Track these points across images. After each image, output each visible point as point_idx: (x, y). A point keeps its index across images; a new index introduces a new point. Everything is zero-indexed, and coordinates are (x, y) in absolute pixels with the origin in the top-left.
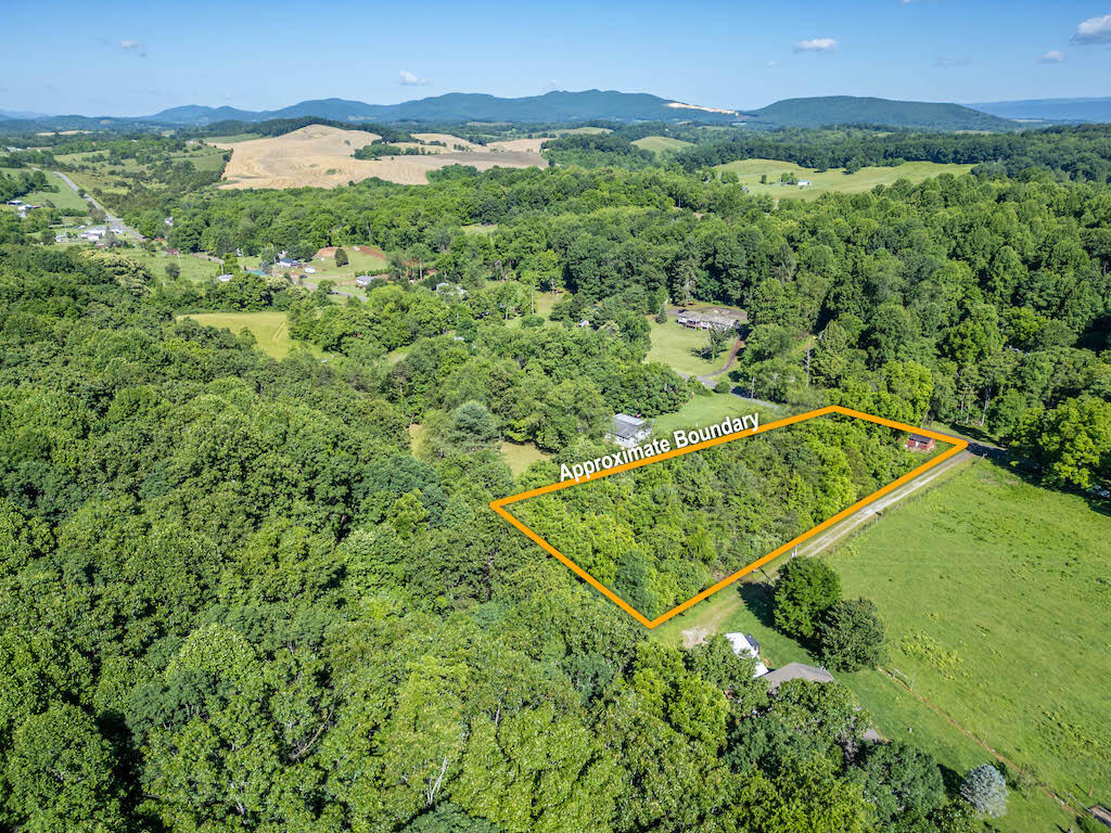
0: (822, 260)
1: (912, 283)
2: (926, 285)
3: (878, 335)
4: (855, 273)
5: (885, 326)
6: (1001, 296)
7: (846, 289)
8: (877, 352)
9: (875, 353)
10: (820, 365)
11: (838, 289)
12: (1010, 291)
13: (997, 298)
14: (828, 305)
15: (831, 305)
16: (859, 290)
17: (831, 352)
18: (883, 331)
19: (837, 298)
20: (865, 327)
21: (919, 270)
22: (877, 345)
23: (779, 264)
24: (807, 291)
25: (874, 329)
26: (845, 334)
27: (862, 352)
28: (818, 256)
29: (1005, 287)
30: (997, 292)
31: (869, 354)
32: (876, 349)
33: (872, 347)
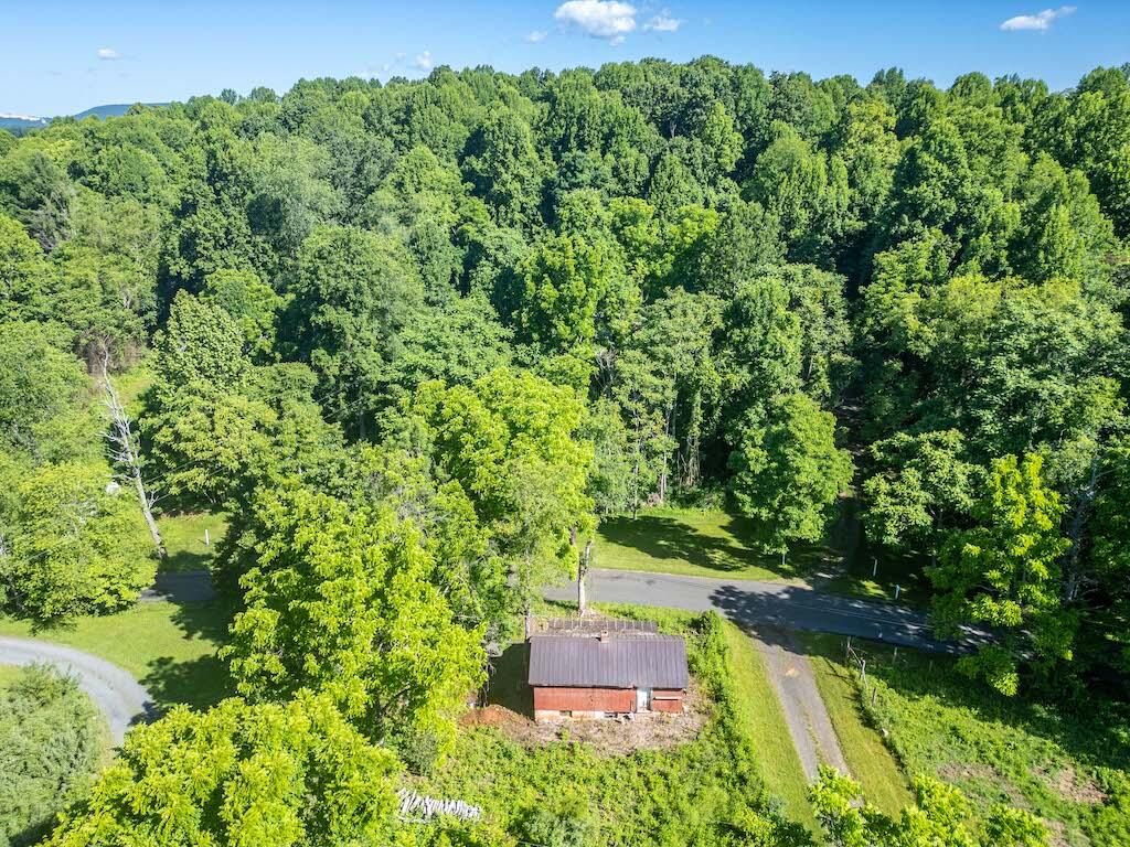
0: (137, 179)
1: (353, 199)
2: (385, 196)
3: (331, 314)
4: (216, 176)
5: (343, 283)
6: (523, 210)
7: (206, 219)
8: (337, 360)
9: (332, 365)
10: (177, 437)
11: (186, 223)
12: (534, 200)
13: (517, 216)
14: (173, 270)
15: (180, 267)
16: (241, 222)
17: (207, 386)
18: (340, 300)
19: (188, 246)
20: (283, 302)
21: (359, 170)
22: (332, 339)
23: (35, 204)
24: (107, 240)
25: (313, 298)
26: (233, 327)
27: (297, 370)
28: (123, 169)
29: (527, 194)
30: (515, 205)
31: (319, 370)
32: (332, 353)
33: (320, 352)
